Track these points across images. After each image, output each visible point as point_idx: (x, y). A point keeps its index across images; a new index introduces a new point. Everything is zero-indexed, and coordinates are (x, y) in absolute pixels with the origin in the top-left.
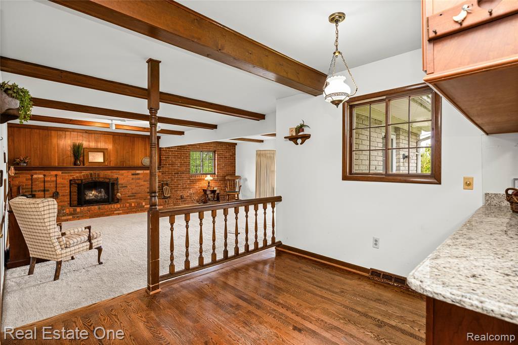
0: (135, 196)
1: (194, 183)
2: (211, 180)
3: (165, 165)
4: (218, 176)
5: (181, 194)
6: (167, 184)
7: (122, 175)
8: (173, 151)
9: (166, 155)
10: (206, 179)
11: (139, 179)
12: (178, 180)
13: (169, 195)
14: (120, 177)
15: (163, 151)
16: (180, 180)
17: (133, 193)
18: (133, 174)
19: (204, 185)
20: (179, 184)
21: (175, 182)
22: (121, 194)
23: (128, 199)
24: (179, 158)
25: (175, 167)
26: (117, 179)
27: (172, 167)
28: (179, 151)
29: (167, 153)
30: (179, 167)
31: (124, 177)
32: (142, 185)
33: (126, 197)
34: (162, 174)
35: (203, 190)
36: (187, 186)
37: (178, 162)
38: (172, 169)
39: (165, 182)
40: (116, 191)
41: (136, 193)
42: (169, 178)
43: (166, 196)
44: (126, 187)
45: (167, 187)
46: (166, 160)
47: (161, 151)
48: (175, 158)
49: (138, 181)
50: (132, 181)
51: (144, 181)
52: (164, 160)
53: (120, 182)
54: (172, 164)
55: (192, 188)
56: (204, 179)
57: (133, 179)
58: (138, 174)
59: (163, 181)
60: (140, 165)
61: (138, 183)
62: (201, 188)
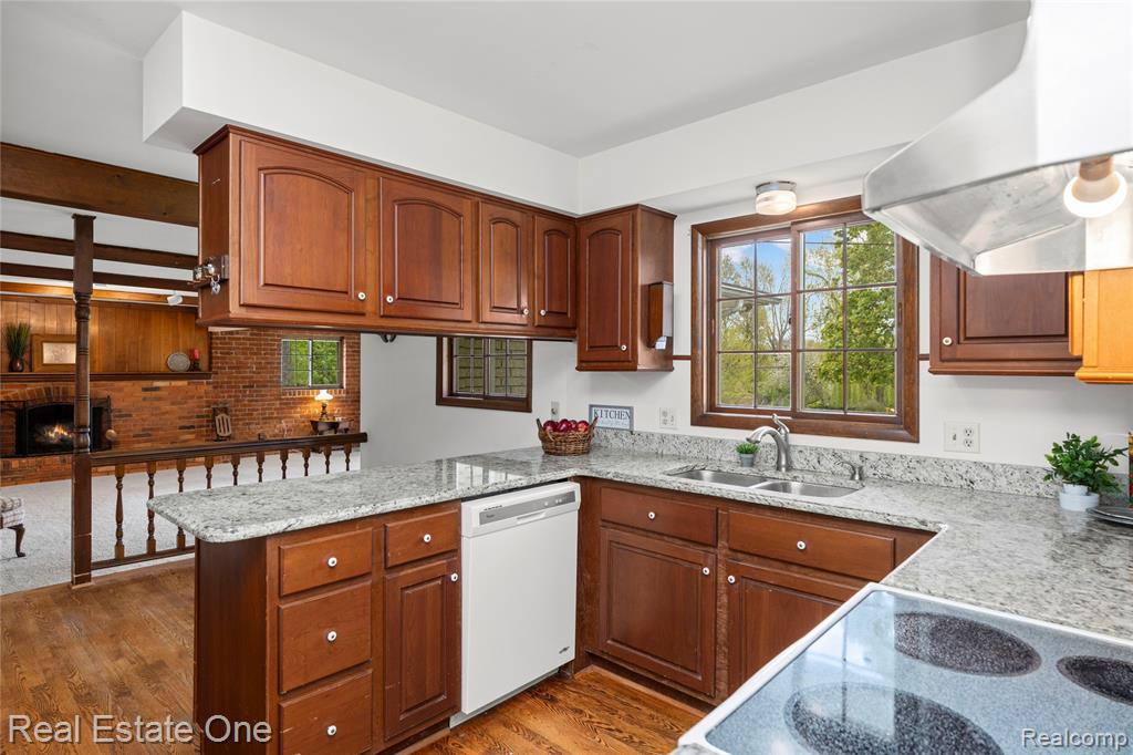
0: (150, 435)
1: (292, 408)
2: (330, 401)
3: (221, 368)
4: (348, 393)
5: (260, 431)
6: (225, 410)
7: (120, 390)
8: (239, 339)
9: (223, 348)
10: (318, 398)
11: (159, 399)
12: (252, 401)
13: (227, 434)
14: (113, 395)
15: (217, 338)
16: (257, 401)
17: (144, 430)
18: (146, 390)
19: (314, 410)
20: (254, 410)
21: (245, 405)
22: (118, 432)
23: (134, 442)
24: (256, 354)
25: (245, 372)
26: (108, 399)
27: (236, 373)
28: (253, 339)
29: (226, 344)
30: (254, 372)
31: (124, 396)
32: (167, 413)
33: (129, 436)
34: (215, 388)
35: (312, 422)
36: (272, 413)
37: (252, 362)
38: (236, 377)
39: (221, 406)
40: (104, 425)
41: (151, 429)
42: (230, 397)
43: (221, 434)
44: (130, 415)
45: (223, 415)
46: (224, 358)
47: (211, 338)
48: (244, 354)
49: (156, 403)
50: (144, 404)
51: (173, 404)
52: (218, 358)
53: (114, 405)
54: (238, 368)
55: (285, 418)
56: (313, 399)
57: (145, 399)
58: (157, 389)
59: (215, 403)
60: (163, 369)
61: (157, 408)
62: (308, 416)
